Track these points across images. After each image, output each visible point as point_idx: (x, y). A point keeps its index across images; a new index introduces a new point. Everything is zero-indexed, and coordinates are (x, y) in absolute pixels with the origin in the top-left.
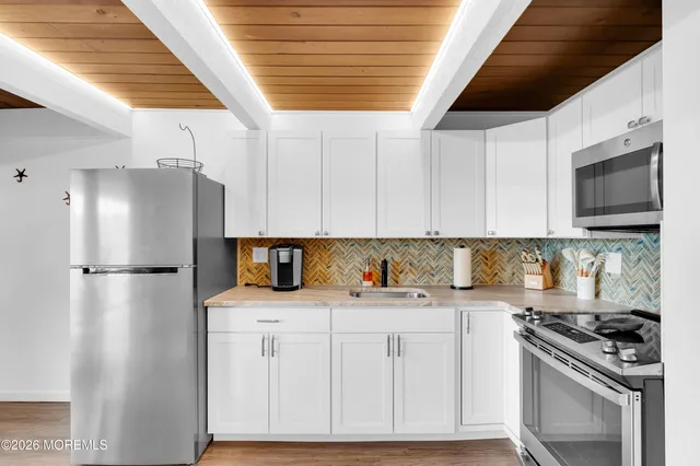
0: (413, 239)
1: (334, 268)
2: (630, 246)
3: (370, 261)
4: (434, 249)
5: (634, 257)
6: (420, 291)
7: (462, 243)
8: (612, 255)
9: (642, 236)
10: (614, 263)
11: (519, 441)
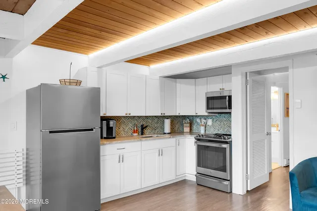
0: (150, 116)
1: (121, 129)
2: (214, 117)
3: (135, 125)
4: (156, 120)
5: (215, 120)
6: (156, 135)
7: (168, 117)
8: (209, 120)
9: (217, 115)
10: (210, 122)
11: (195, 173)
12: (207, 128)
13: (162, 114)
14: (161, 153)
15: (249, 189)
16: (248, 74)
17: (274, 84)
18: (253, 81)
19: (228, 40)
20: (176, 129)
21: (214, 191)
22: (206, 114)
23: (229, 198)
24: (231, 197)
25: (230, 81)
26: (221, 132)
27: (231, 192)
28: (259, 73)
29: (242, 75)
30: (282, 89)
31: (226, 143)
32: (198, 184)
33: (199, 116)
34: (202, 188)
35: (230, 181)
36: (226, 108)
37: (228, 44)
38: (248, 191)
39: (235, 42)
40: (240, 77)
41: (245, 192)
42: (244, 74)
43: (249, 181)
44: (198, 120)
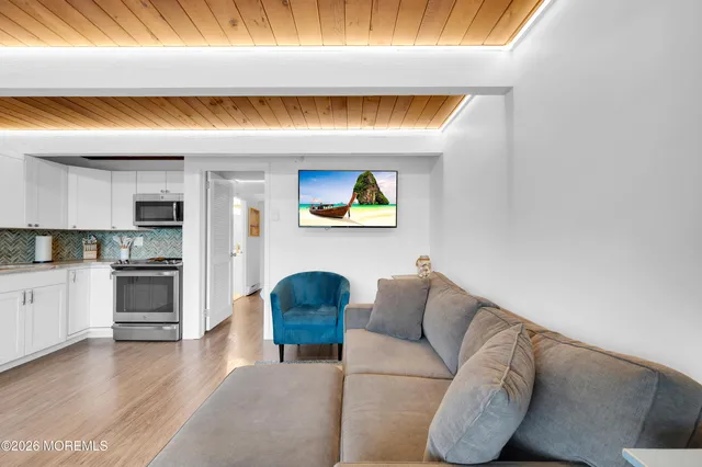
2: (147, 234)
4: (11, 238)
5: (149, 238)
7: (44, 233)
8: (138, 238)
9: (153, 230)
10: (139, 241)
11: (112, 323)
12: (132, 251)
13: (30, 225)
14: (28, 298)
15: (208, 329)
16: (209, 173)
17: (238, 195)
18: (217, 185)
19: (186, 117)
20: (64, 254)
21: (150, 344)
22: (134, 228)
23: (177, 348)
24: (181, 345)
25: (182, 181)
26: (161, 255)
27: (180, 339)
28: (222, 174)
29: (201, 174)
30: (245, 202)
31: (175, 268)
32: (117, 341)
33: (116, 232)
34: (124, 346)
35: (179, 323)
36: (172, 220)
37: (184, 123)
38: (206, 332)
39: (196, 123)
40: (197, 177)
41: (203, 334)
42: (204, 174)
43: (208, 318)
44: (116, 239)
